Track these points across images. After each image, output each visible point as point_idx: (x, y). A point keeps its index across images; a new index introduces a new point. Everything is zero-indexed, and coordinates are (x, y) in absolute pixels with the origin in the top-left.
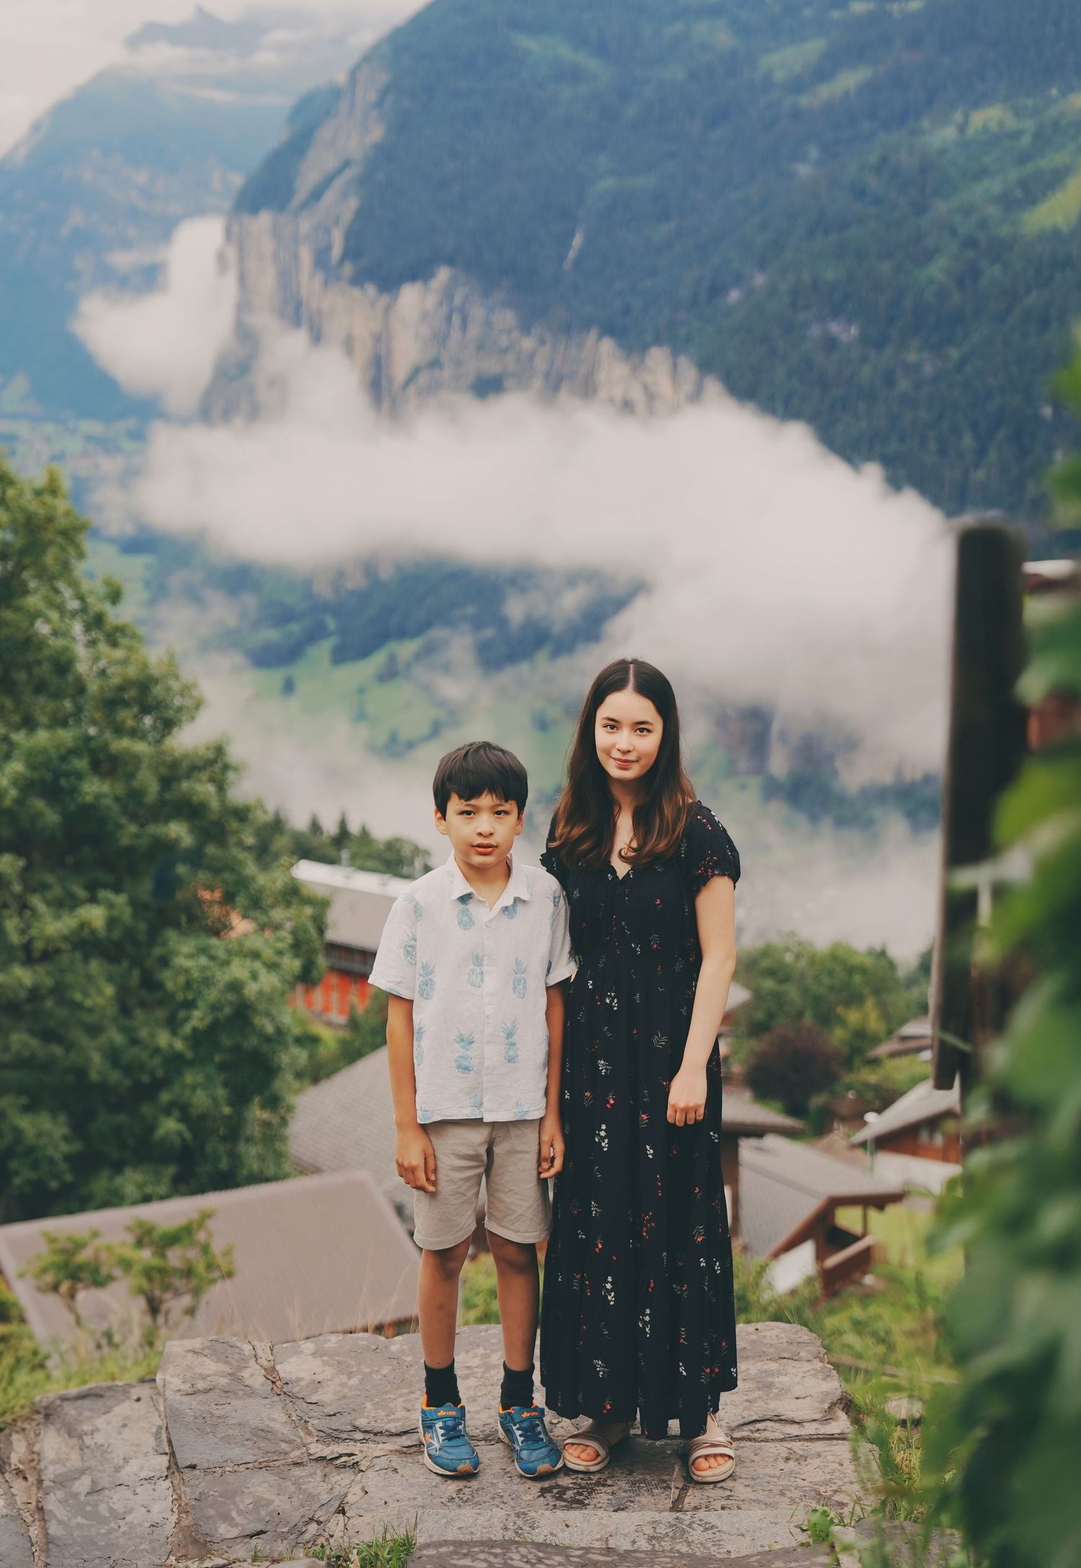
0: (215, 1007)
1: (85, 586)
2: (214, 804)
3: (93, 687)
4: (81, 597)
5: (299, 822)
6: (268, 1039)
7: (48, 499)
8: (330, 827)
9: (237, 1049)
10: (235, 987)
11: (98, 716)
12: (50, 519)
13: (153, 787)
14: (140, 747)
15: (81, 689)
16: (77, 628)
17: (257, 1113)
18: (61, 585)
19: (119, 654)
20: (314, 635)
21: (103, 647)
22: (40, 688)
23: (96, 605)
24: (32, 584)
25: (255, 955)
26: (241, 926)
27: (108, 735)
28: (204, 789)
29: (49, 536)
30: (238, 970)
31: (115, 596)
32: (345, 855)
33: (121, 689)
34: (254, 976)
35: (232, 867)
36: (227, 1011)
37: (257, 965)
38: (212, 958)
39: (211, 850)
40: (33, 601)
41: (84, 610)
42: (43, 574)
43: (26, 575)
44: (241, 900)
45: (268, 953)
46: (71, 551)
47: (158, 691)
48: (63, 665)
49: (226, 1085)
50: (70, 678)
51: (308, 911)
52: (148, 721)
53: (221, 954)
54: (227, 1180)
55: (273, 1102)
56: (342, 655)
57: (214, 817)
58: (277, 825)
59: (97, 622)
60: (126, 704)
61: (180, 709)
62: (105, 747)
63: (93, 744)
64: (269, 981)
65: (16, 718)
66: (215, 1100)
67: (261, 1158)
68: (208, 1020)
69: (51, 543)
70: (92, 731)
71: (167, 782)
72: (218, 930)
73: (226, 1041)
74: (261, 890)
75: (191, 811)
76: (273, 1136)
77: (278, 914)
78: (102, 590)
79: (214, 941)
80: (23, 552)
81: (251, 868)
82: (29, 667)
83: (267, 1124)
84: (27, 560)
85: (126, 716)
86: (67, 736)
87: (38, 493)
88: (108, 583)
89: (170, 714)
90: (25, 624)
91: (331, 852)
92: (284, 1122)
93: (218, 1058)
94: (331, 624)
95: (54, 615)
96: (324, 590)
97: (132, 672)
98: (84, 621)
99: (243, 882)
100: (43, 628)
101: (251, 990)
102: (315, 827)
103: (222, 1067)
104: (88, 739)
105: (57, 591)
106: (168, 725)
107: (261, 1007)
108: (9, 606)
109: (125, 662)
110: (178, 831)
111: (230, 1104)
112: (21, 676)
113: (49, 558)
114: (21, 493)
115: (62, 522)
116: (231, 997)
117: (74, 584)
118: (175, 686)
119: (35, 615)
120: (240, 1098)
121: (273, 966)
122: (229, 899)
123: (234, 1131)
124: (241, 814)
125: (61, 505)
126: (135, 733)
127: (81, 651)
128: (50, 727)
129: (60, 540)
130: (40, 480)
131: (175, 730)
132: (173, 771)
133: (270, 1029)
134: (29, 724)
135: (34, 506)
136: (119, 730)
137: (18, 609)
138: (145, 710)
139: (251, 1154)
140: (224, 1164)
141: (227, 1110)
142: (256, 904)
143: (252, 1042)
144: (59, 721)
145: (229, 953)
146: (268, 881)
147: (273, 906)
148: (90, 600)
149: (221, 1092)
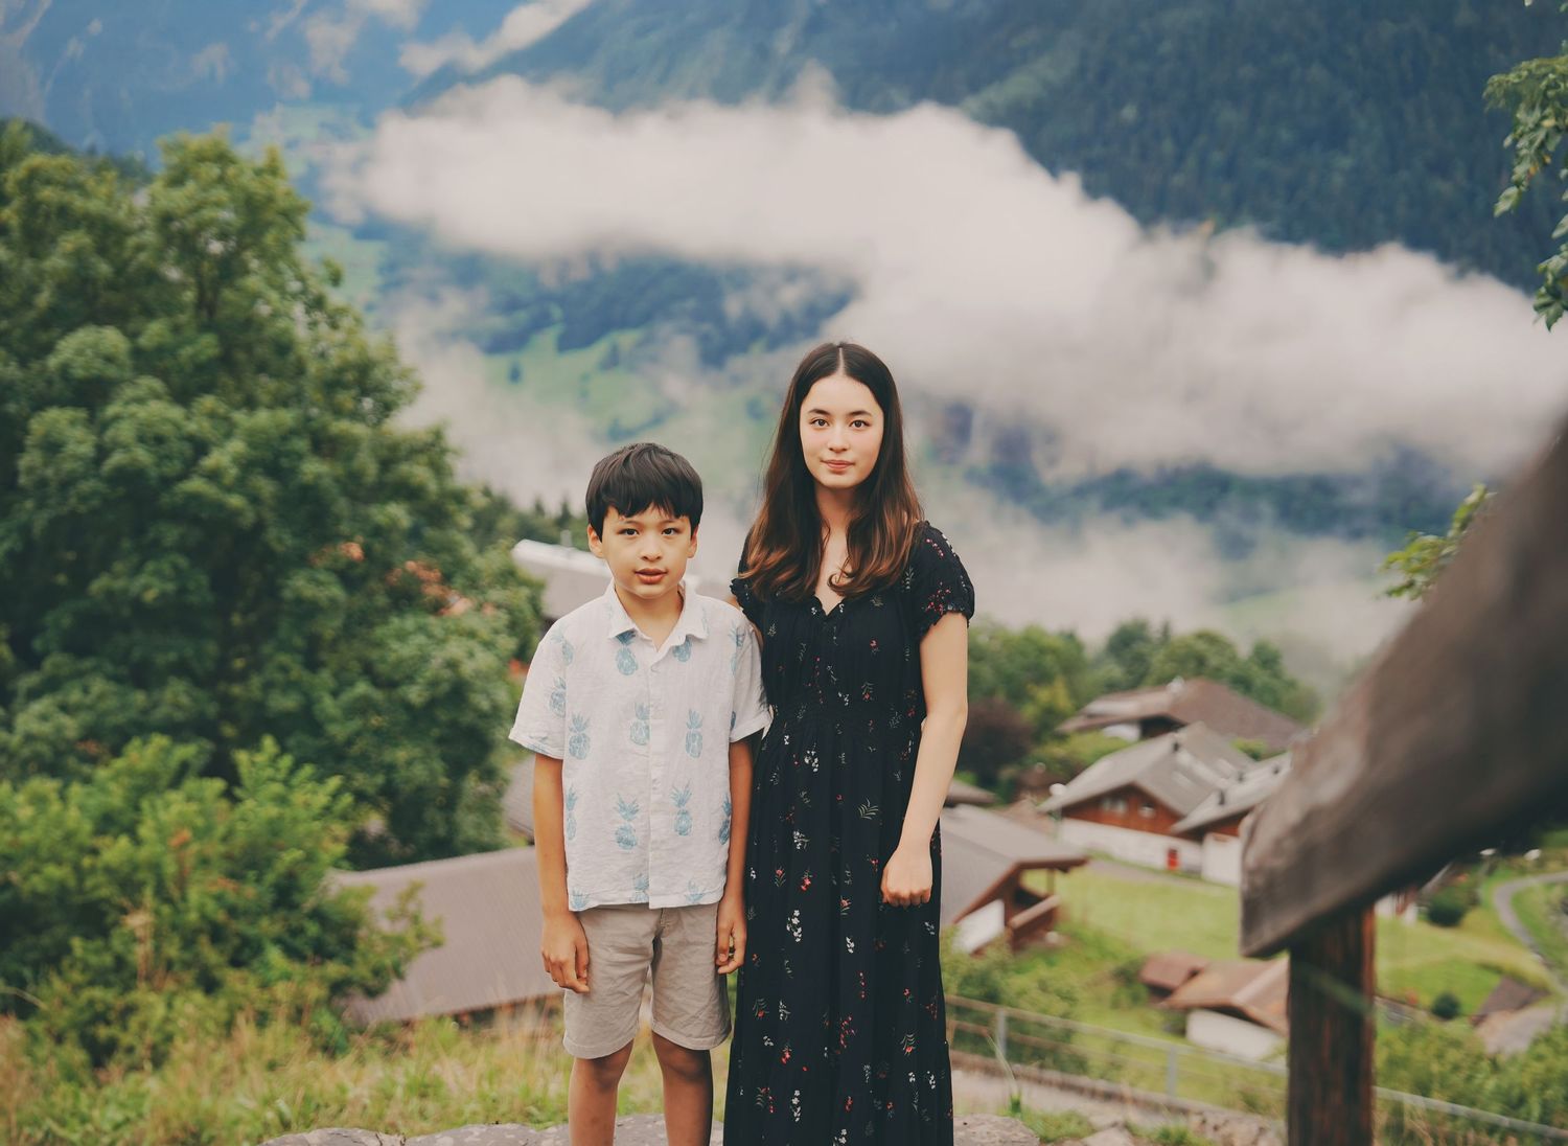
0: (434, 683)
1: (306, 269)
2: (432, 486)
3: (313, 368)
4: (301, 279)
5: (523, 503)
6: (483, 716)
7: (268, 177)
8: (553, 508)
9: (453, 724)
10: (452, 665)
11: (318, 396)
12: (270, 199)
13: (371, 470)
14: (359, 430)
15: (300, 370)
16: (298, 310)
17: (472, 785)
18: (282, 265)
19: (339, 336)
20: (540, 323)
21: (324, 328)
22: (262, 368)
23: (317, 286)
24: (254, 264)
25: (472, 634)
26: (460, 605)
27: (328, 417)
28: (419, 472)
29: (269, 216)
30: (455, 649)
31: (336, 279)
32: (566, 535)
33: (341, 370)
34: (471, 655)
35: (450, 548)
36: (445, 688)
37: (473, 644)
38: (430, 636)
39: (430, 533)
40: (253, 282)
41: (304, 292)
42: (263, 255)
43: (248, 255)
44: (459, 581)
45: (485, 634)
46: (292, 232)
47: (378, 374)
48: (284, 347)
49: (444, 758)
50: (292, 358)
51: (525, 592)
52: (368, 403)
53: (438, 632)
54: (444, 848)
55: (489, 775)
56: (566, 344)
57: (434, 497)
58: (501, 506)
59: (318, 303)
60: (346, 386)
61: (399, 393)
62: (324, 428)
63: (314, 425)
64: (484, 660)
65: (238, 397)
66: (432, 772)
67: (478, 826)
68: (426, 694)
69: (269, 224)
70: (314, 411)
71: (386, 464)
72: (438, 608)
73: (443, 716)
74: (478, 571)
75: (409, 492)
76: (488, 808)
77: (496, 594)
78: (322, 272)
79: (431, 620)
80: (242, 232)
81: (468, 549)
82: (248, 348)
83: (484, 797)
84: (248, 240)
85: (345, 398)
86: (288, 417)
87: (258, 172)
88: (327, 264)
89: (388, 397)
90: (245, 303)
91: (553, 532)
92: (500, 793)
93: (436, 732)
94: (557, 312)
95: (274, 296)
96: (549, 281)
97: (351, 355)
98: (305, 303)
99: (460, 564)
100: (264, 310)
101: (467, 668)
102: (539, 509)
103: (440, 741)
104: (309, 419)
105: (278, 272)
106: (387, 408)
107: (479, 683)
108: (231, 286)
109: (344, 345)
110: (397, 513)
111: (448, 776)
112: (241, 356)
113: (269, 238)
114: (242, 172)
115: (282, 203)
116: (447, 674)
117: (294, 265)
118: (394, 368)
119: (256, 296)
120: (457, 770)
121: (488, 645)
122: (446, 579)
123: (450, 801)
124: (460, 498)
125: (281, 186)
126: (356, 416)
127: (301, 332)
128: (270, 407)
129: (280, 219)
130: (261, 161)
131: (393, 413)
132: (391, 455)
133: (485, 705)
134: (250, 404)
135: (255, 186)
136: (338, 412)
137: (238, 289)
138: (365, 392)
139: (468, 823)
140: (441, 831)
141: (444, 781)
142: (473, 585)
143: (467, 718)
144: (281, 401)
145: (448, 632)
146: (486, 562)
147: (491, 586)
148: (312, 282)
149: (438, 766)
